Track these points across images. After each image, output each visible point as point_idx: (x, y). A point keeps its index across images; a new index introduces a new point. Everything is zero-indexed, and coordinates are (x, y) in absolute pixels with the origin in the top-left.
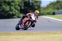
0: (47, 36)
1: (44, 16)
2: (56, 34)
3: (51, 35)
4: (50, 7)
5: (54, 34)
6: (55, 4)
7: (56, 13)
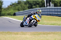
0: (8, 36)
1: (5, 16)
2: (17, 34)
3: (12, 35)
4: (11, 8)
5: (15, 34)
6: (16, 5)
7: (16, 14)
